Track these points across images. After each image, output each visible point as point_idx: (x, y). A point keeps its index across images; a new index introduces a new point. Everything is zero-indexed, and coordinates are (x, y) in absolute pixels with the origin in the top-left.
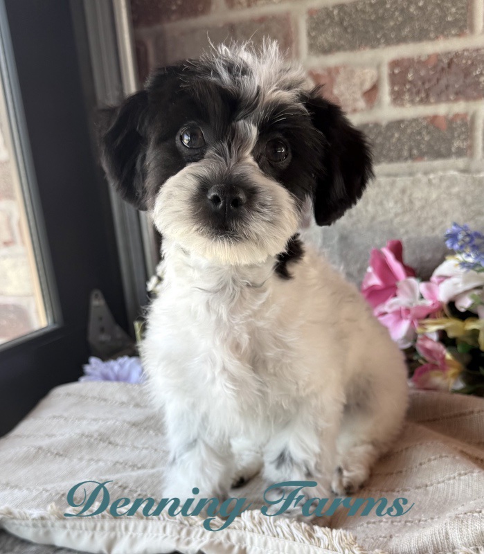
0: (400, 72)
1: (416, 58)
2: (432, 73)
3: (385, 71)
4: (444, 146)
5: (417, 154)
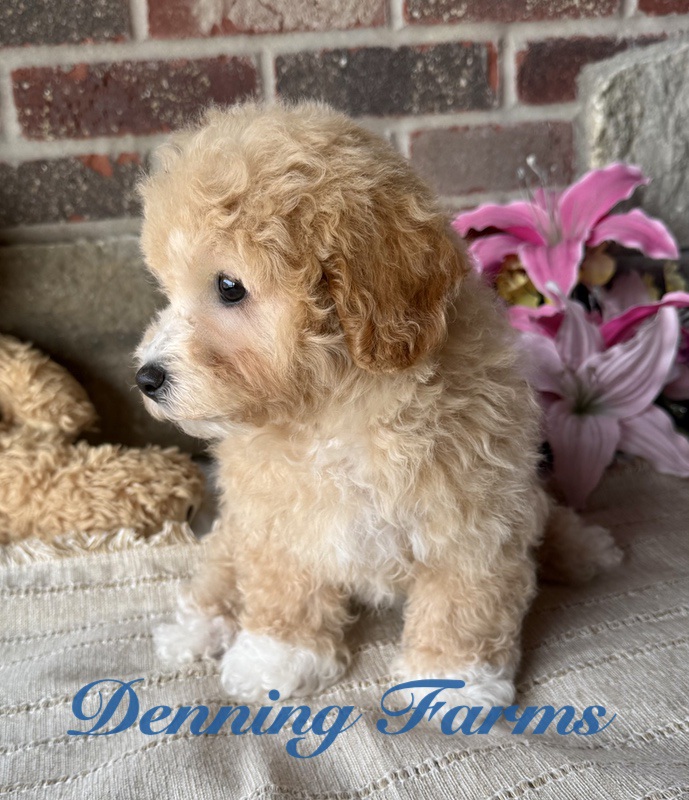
0: (30, 88)
1: (55, 68)
2: (81, 91)
3: (8, 85)
4: (110, 199)
5: (73, 211)
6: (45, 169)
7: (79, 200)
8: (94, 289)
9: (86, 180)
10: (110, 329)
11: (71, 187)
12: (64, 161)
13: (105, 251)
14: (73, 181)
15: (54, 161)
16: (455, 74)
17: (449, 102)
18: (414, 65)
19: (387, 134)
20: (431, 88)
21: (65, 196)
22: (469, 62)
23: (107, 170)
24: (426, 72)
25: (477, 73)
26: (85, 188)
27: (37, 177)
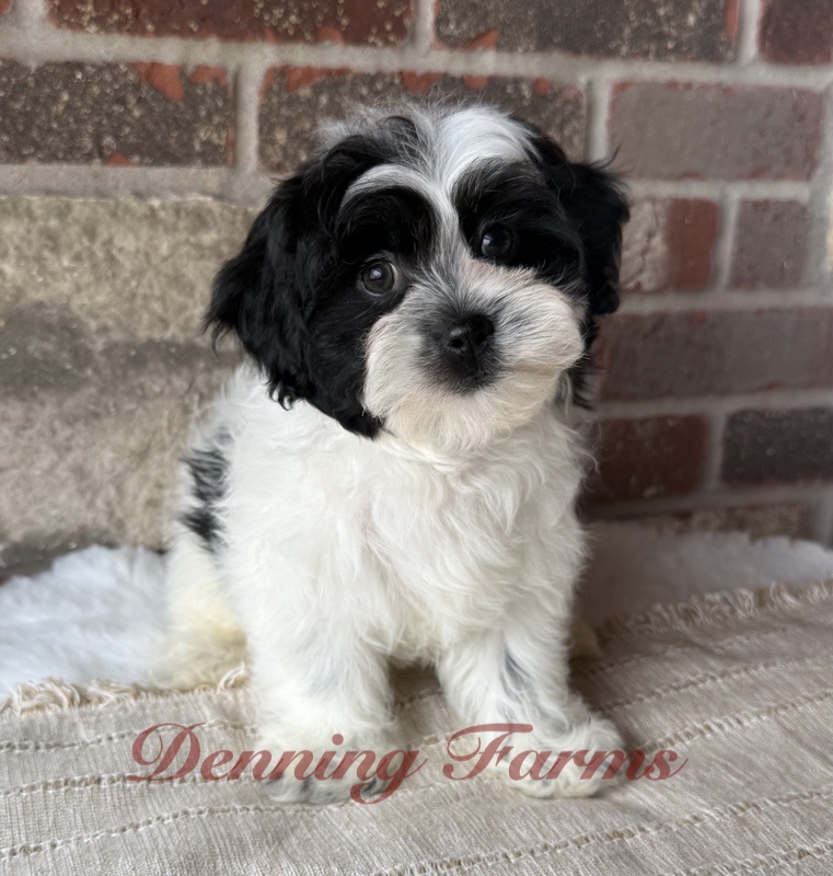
4: (175, 134)
5: (114, 146)
6: (79, 76)
7: (127, 130)
8: (138, 273)
9: (140, 101)
10: (157, 336)
11: (117, 108)
12: (111, 67)
13: (162, 214)
14: (122, 101)
15: (93, 66)
16: (682, 6)
17: (670, 45)
19: (582, 80)
20: (649, 22)
21: (105, 122)
23: (174, 89)
25: (712, 7)
26: (137, 113)
27: (66, 87)
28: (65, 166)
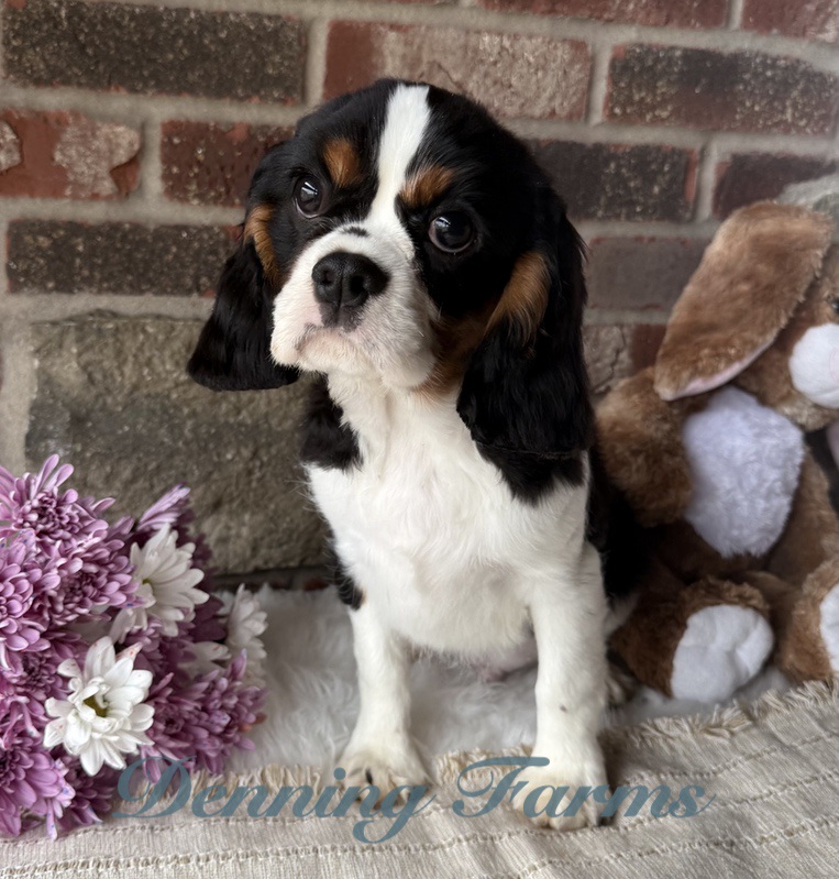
0: (181, 143)
1: (212, 124)
2: (238, 154)
3: (156, 137)
5: (208, 284)
6: (185, 235)
10: (231, 420)
11: (211, 258)
12: (208, 229)
14: (214, 252)
15: (195, 228)
16: (650, 179)
17: (638, 209)
18: (607, 165)
20: (621, 192)
21: (202, 267)
22: (666, 169)
24: (618, 173)
25: (673, 181)
27: (175, 243)
28: (172, 298)
